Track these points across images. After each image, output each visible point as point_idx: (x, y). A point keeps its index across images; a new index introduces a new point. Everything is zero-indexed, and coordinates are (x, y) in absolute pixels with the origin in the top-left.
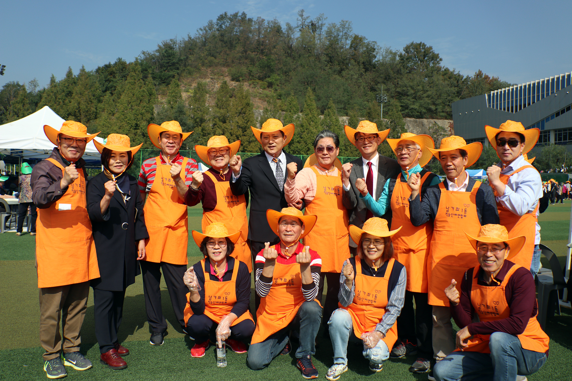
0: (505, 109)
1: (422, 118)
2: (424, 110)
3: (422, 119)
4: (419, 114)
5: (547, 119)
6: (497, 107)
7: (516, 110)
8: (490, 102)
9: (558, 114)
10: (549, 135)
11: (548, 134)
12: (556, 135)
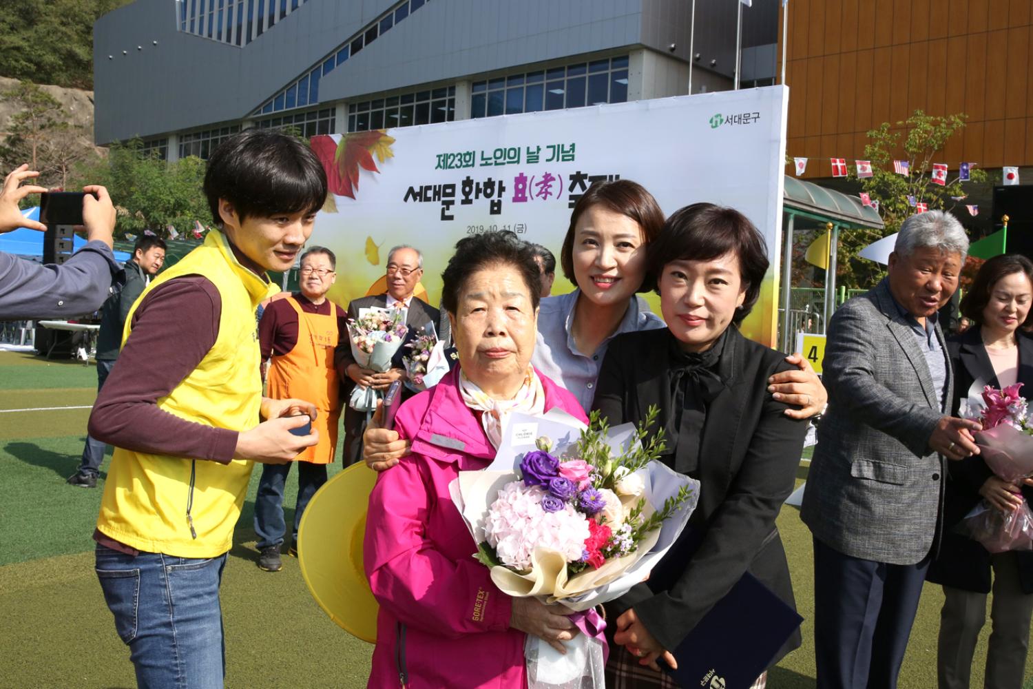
0: (219, 37)
1: (48, 82)
2: (50, 58)
3: (50, 86)
4: (33, 67)
5: (328, 63)
6: (201, 32)
7: (249, 39)
8: (184, 16)
9: (356, 47)
10: (333, 121)
11: (330, 118)
12: (351, 119)
